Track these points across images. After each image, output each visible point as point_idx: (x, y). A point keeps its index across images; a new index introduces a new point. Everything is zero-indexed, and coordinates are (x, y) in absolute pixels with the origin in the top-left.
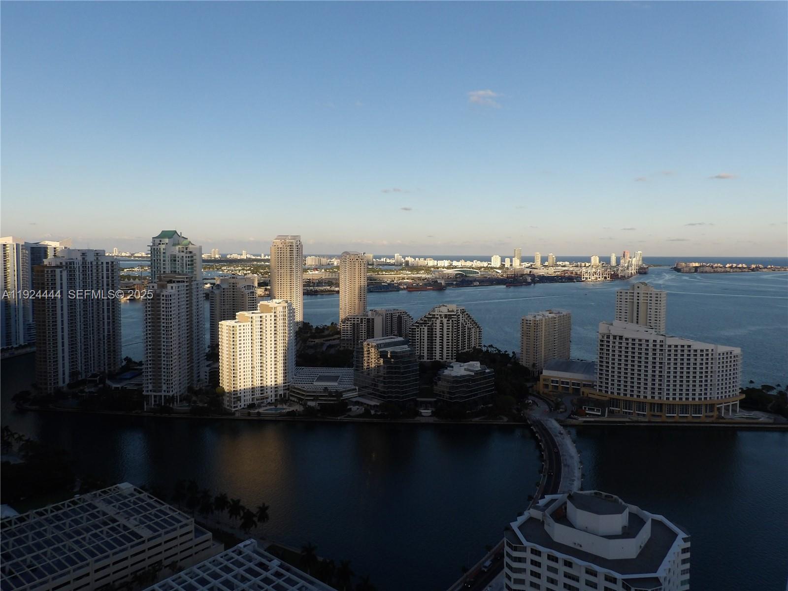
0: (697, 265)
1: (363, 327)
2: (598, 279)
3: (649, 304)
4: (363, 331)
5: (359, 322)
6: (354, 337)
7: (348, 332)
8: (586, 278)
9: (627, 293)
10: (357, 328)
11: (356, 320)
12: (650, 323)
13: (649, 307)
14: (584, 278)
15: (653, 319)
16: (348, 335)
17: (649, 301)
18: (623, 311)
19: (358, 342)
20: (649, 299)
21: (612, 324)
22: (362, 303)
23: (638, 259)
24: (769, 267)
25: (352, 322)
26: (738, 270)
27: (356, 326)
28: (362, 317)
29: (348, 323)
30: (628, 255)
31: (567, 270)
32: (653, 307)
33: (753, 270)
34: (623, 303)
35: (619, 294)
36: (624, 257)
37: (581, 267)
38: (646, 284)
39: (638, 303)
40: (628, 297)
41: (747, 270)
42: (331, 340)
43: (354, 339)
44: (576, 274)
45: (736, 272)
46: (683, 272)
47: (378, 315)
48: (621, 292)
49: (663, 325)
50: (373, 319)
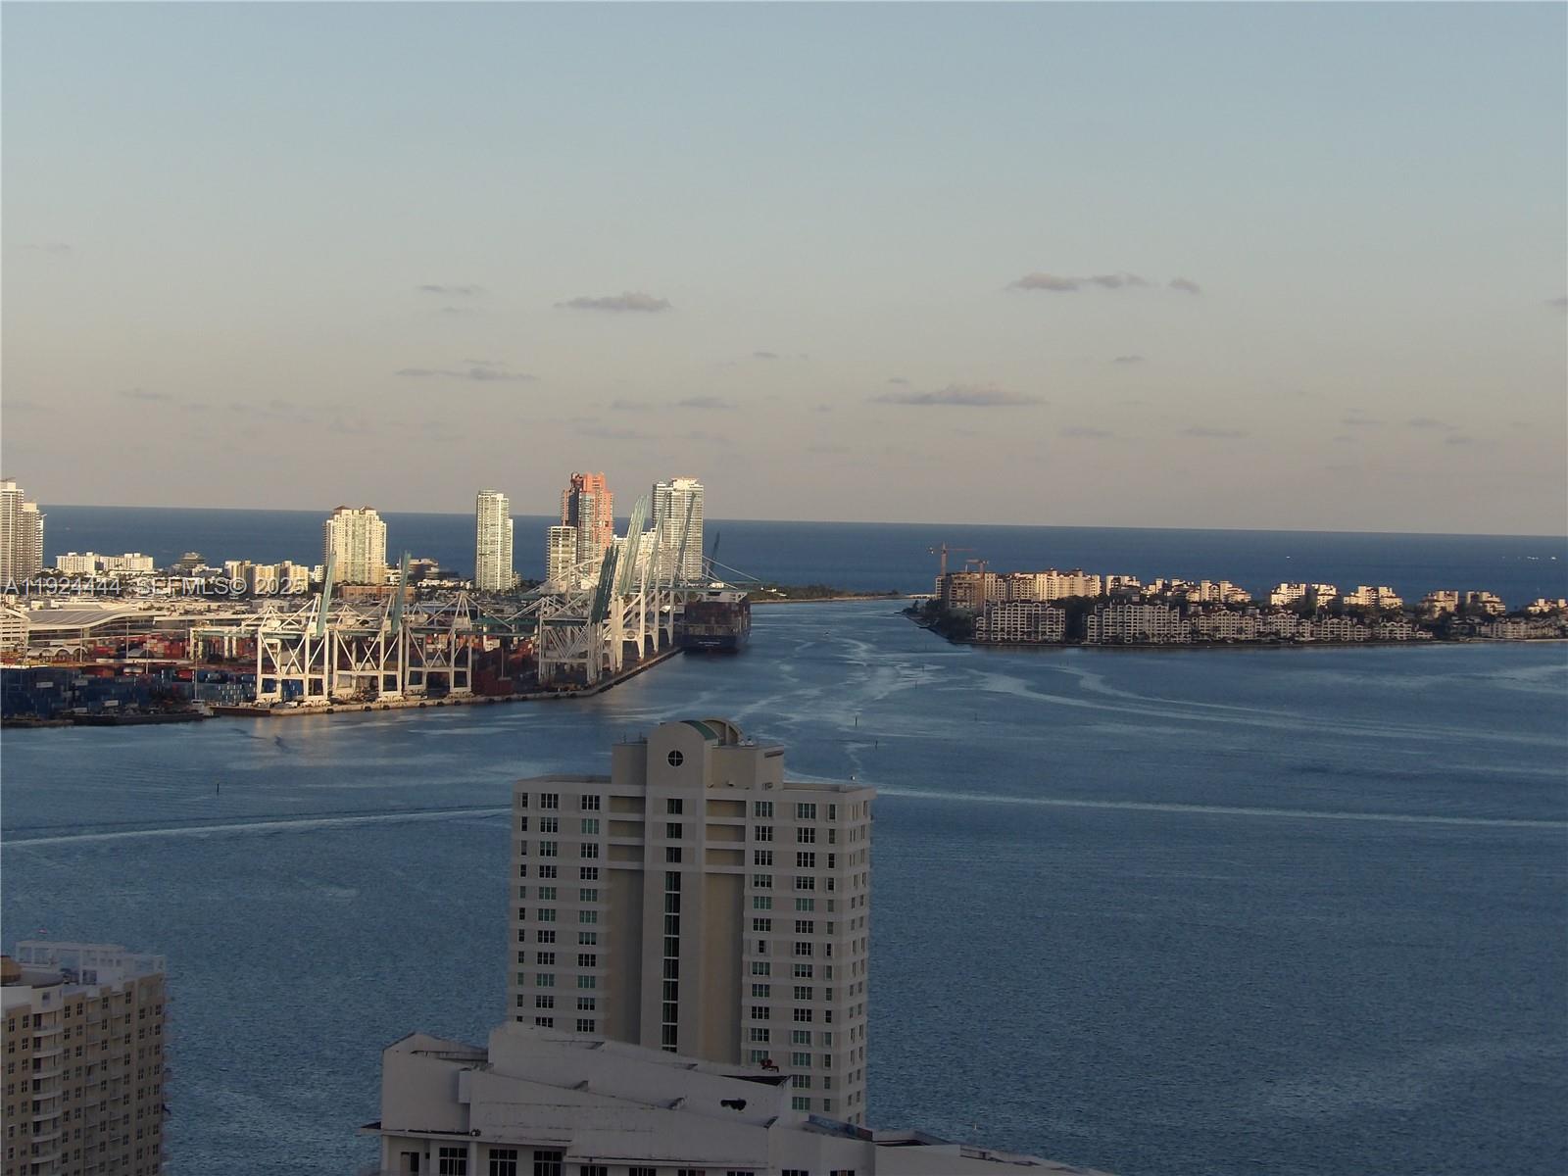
0: (1086, 586)
2: (385, 696)
3: (750, 891)
8: (292, 689)
9: (590, 802)
12: (764, 1035)
13: (751, 913)
14: (269, 686)
15: (782, 1003)
17: (750, 869)
18: (567, 949)
20: (751, 845)
21: (480, 1059)
23: (675, 540)
24: (1541, 605)
26: (1347, 628)
30: (600, 510)
31: (135, 624)
32: (784, 915)
33: (1441, 629)
34: (569, 883)
35: (535, 813)
36: (574, 519)
37: (248, 596)
38: (727, 735)
39: (674, 880)
40: (603, 839)
41: (1402, 631)
44: (211, 646)
45: (1336, 641)
46: (988, 644)
48: (550, 801)
49: (849, 1041)
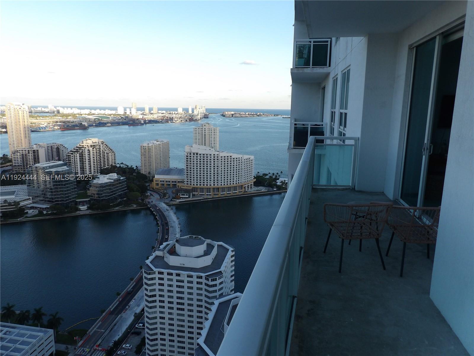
0: (233, 113)
1: (31, 156)
2: (183, 121)
3: (210, 135)
4: (31, 159)
5: (27, 153)
6: (24, 164)
7: (18, 160)
8: (176, 121)
9: (199, 129)
10: (26, 157)
11: (24, 151)
12: (212, 145)
13: (211, 136)
14: (174, 121)
15: (213, 143)
16: (18, 162)
17: (210, 133)
18: (197, 139)
19: (27, 167)
20: (210, 132)
21: (192, 147)
22: (27, 140)
23: (203, 110)
24: (265, 114)
25: (21, 153)
26: (252, 116)
27: (24, 156)
28: (28, 149)
29: (17, 154)
30: (198, 108)
31: (164, 116)
32: (213, 137)
33: (258, 116)
34: (197, 134)
35: (195, 129)
36: (196, 108)
37: (172, 114)
38: (209, 124)
39: (205, 134)
40: (200, 131)
41: (255, 116)
42: (5, 166)
43: (24, 165)
44: (170, 118)
45: (251, 117)
46: (226, 117)
47: (41, 148)
48: (196, 129)
49: (218, 145)
50: (38, 150)
